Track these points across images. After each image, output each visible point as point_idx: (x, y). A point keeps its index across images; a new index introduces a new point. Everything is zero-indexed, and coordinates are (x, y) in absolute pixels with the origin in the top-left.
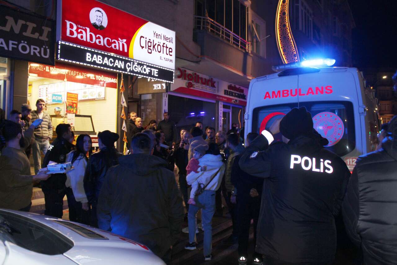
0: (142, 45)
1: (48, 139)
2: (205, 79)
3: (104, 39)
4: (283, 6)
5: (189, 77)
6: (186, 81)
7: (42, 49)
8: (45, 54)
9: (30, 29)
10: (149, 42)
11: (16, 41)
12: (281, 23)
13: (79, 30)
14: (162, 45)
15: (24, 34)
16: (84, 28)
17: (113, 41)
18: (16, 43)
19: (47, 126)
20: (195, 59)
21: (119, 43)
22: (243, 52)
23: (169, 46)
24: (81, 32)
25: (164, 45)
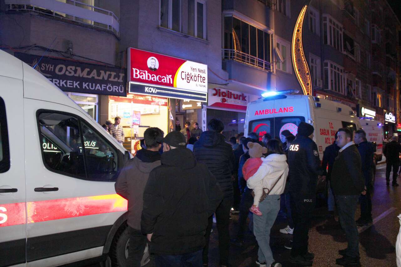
0: (183, 78)
1: (122, 142)
2: (237, 95)
3: (156, 77)
4: (297, 34)
5: (223, 94)
6: (221, 97)
7: (120, 87)
8: (121, 91)
9: (113, 76)
10: (188, 75)
11: (105, 84)
12: (296, 48)
13: (141, 73)
14: (197, 76)
15: (110, 79)
16: (144, 71)
17: (163, 77)
18: (105, 85)
19: (121, 134)
20: (224, 82)
21: (167, 78)
22: (267, 72)
23: (202, 76)
24: (142, 74)
25: (199, 76)
